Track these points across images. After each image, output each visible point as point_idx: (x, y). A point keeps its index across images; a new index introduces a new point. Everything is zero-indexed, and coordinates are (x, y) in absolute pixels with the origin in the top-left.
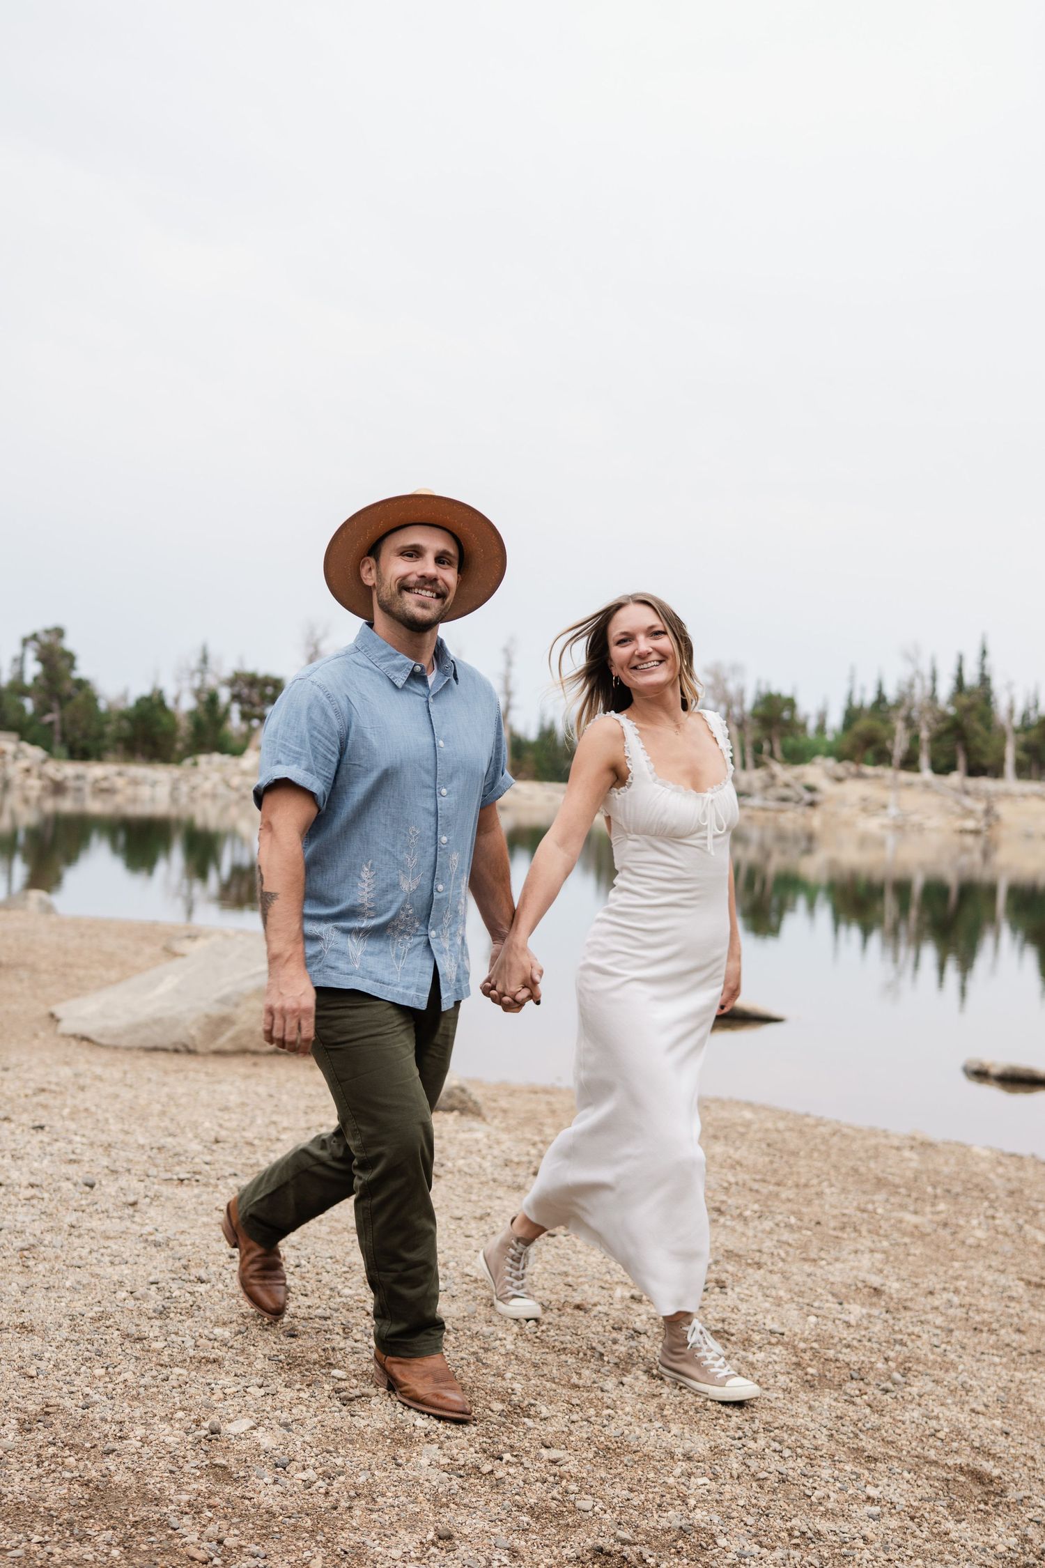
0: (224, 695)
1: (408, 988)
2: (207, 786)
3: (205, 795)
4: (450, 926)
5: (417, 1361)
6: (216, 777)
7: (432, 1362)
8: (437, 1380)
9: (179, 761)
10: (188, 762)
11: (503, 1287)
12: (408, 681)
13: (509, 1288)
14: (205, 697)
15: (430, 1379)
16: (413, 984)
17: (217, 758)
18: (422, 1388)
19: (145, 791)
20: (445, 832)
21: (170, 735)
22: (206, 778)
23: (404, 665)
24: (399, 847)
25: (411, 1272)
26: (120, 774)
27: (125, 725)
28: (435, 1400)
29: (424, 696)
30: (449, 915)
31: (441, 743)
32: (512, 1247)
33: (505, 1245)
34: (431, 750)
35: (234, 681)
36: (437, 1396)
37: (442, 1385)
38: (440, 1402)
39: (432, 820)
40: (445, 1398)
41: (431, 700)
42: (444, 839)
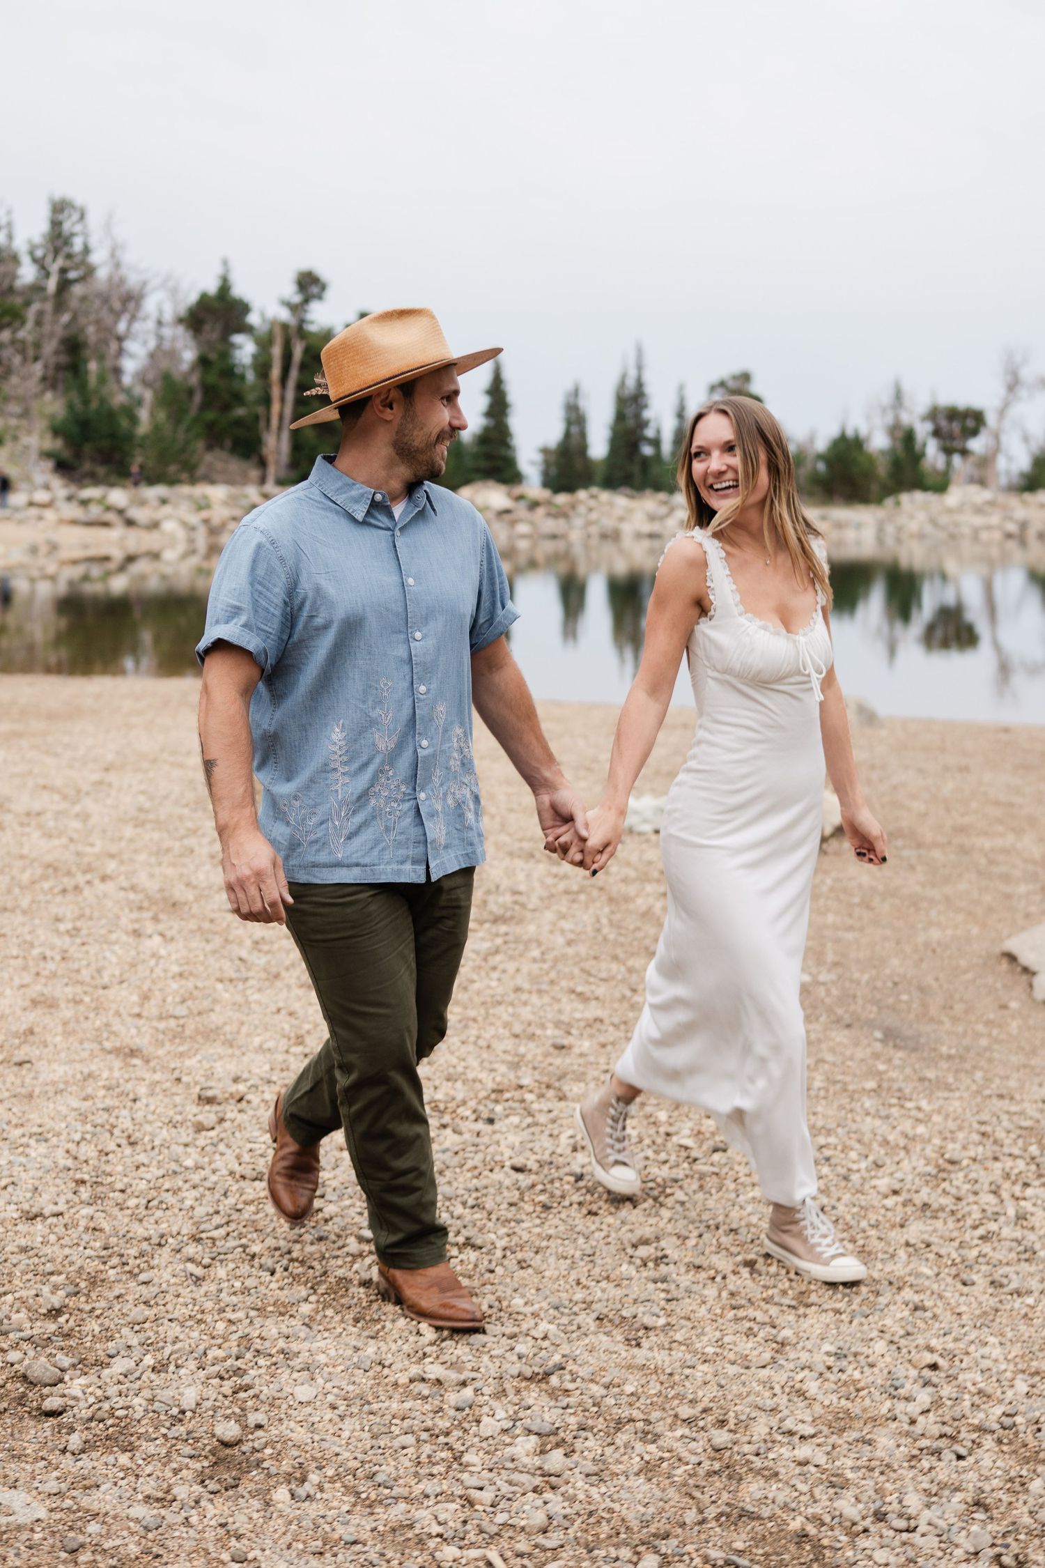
0: (923, 430)
1: (402, 862)
2: (913, 526)
3: (912, 536)
4: (442, 785)
5: (421, 1271)
6: (921, 516)
7: (433, 1272)
8: (443, 1290)
9: (879, 501)
10: (889, 502)
11: (603, 1150)
12: (368, 513)
13: (609, 1151)
14: (900, 434)
15: (435, 1289)
16: (408, 857)
17: (919, 496)
18: (428, 1301)
19: (850, 534)
20: (421, 681)
21: (869, 474)
22: (911, 517)
23: (362, 495)
24: (370, 703)
25: (401, 1181)
26: (824, 518)
27: (821, 467)
28: (443, 1311)
29: (389, 529)
30: (438, 772)
31: (411, 581)
32: (613, 1106)
33: (604, 1105)
34: (399, 588)
35: (933, 414)
36: (444, 1306)
37: (449, 1294)
38: (447, 1312)
39: (406, 668)
40: (453, 1307)
41: (397, 533)
42: (423, 689)
